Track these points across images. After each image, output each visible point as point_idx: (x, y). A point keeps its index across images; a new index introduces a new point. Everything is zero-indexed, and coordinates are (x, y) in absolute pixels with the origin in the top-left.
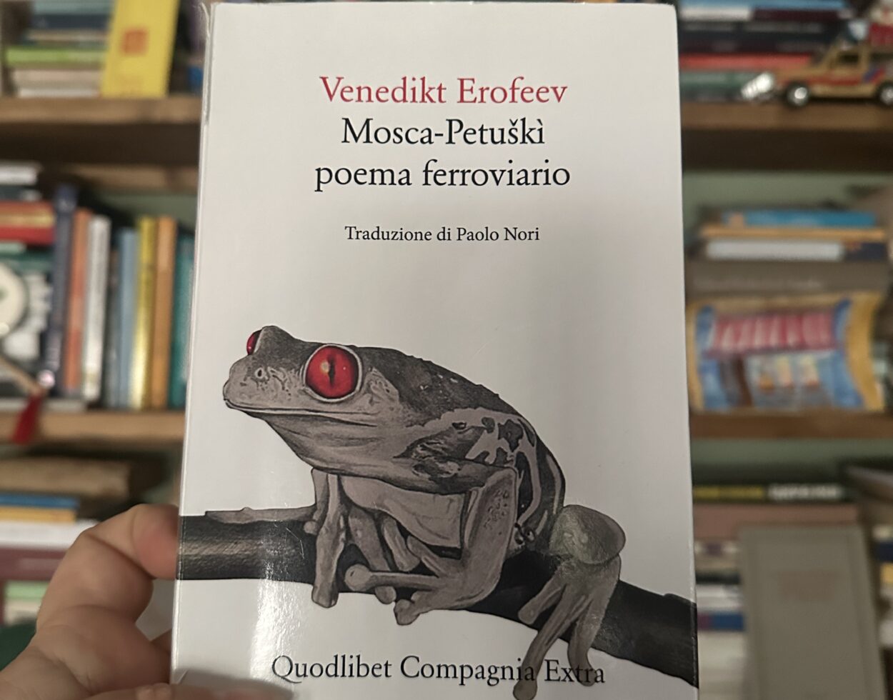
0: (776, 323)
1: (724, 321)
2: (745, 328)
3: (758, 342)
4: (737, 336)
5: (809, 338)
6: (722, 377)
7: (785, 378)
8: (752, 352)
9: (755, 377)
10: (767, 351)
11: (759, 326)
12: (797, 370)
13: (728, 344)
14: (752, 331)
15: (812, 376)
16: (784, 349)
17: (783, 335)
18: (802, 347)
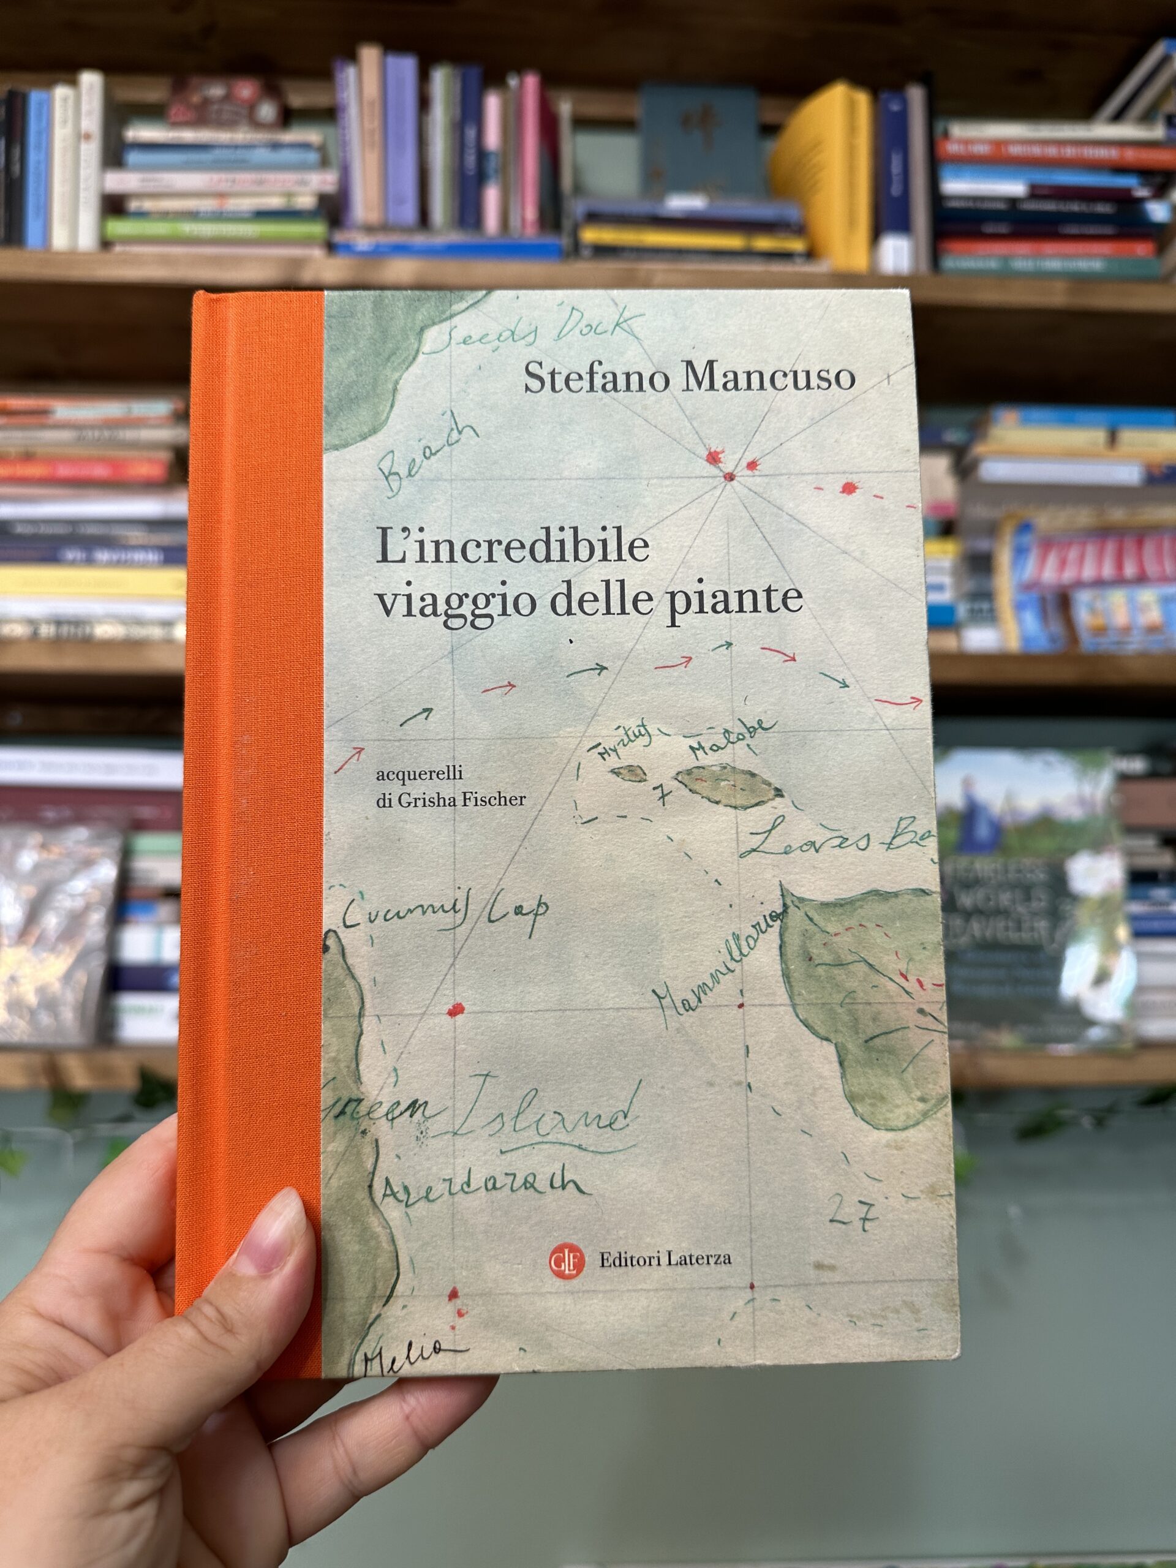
0: (1110, 547)
1: (1047, 544)
2: (1073, 554)
3: (1088, 572)
4: (1063, 564)
5: (1151, 569)
6: (1043, 615)
7: (1120, 617)
8: (1079, 584)
9: (1083, 616)
10: (1099, 583)
11: (1091, 550)
12: (1135, 607)
13: (1050, 575)
14: (1081, 559)
15: (1154, 615)
16: (1119, 581)
17: (1119, 566)
18: (1142, 579)
